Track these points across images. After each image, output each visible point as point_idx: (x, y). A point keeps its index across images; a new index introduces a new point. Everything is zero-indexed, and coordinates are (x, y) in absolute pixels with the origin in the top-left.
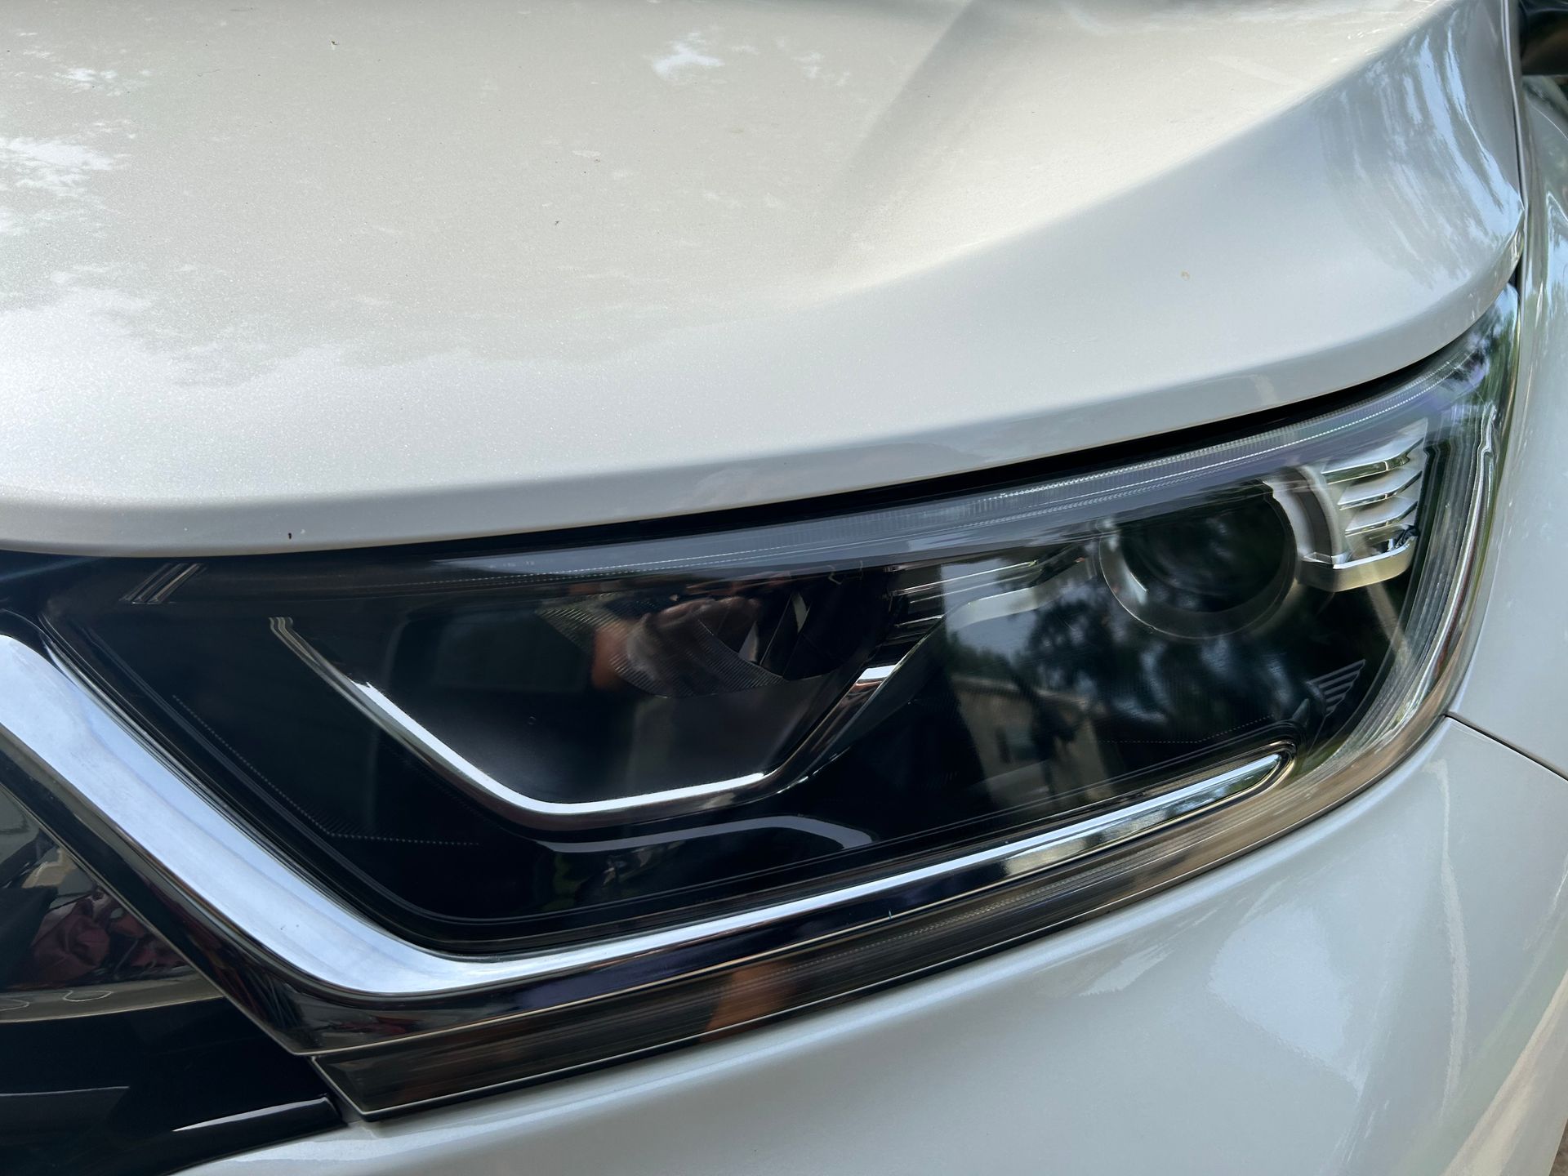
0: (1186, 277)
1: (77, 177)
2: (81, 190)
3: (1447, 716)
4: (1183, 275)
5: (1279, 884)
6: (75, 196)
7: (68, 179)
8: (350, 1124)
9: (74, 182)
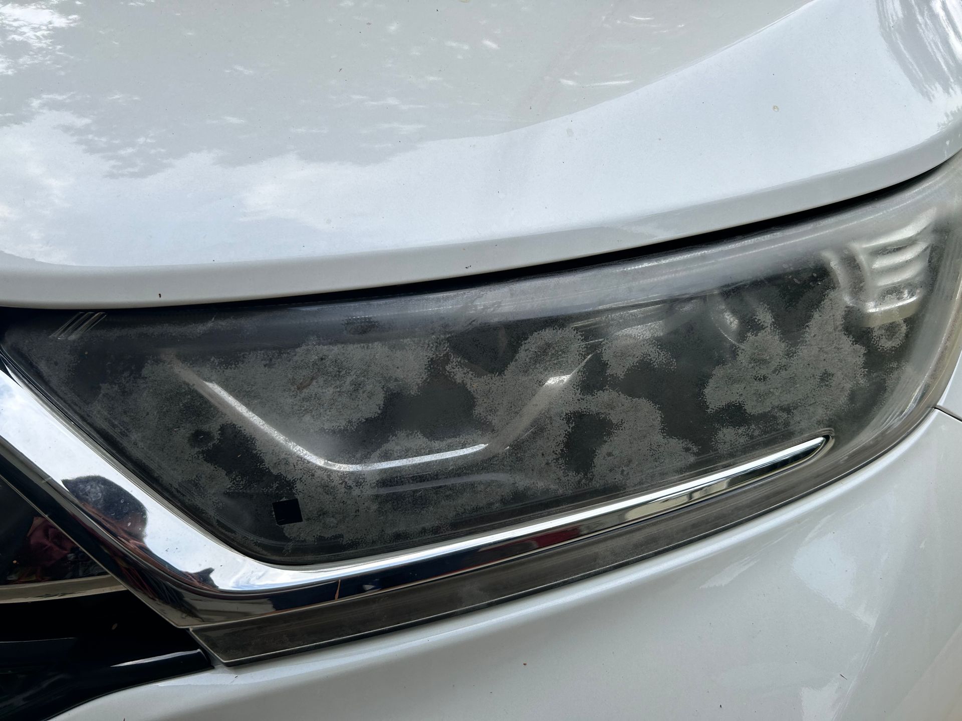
0: (776, 110)
1: (46, 33)
2: (48, 41)
3: (935, 408)
4: (774, 107)
5: (829, 516)
6: (45, 46)
7: (39, 34)
8: (215, 667)
9: (43, 36)
